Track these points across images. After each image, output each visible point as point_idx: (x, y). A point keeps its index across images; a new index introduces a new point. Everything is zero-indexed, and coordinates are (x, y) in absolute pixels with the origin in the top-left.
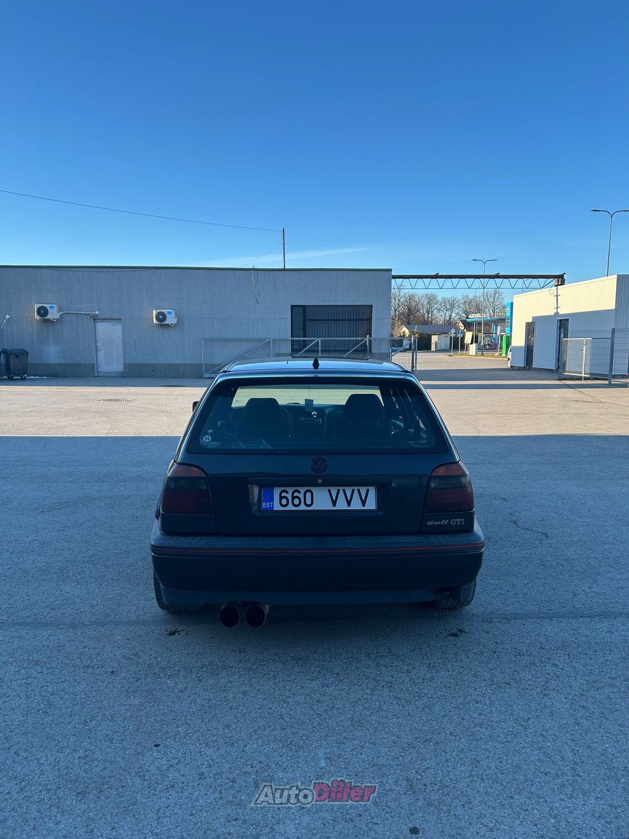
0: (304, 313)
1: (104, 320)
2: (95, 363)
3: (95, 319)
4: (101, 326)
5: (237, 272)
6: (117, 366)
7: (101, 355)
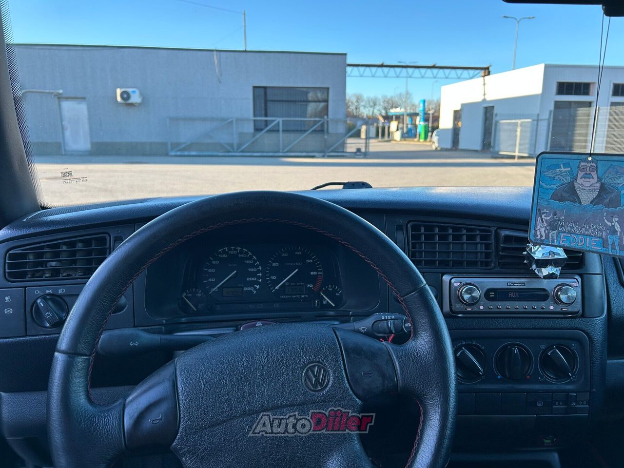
0: (265, 93)
1: (68, 98)
2: (62, 141)
3: (60, 97)
4: (66, 105)
5: (199, 53)
6: (84, 144)
7: (68, 133)
